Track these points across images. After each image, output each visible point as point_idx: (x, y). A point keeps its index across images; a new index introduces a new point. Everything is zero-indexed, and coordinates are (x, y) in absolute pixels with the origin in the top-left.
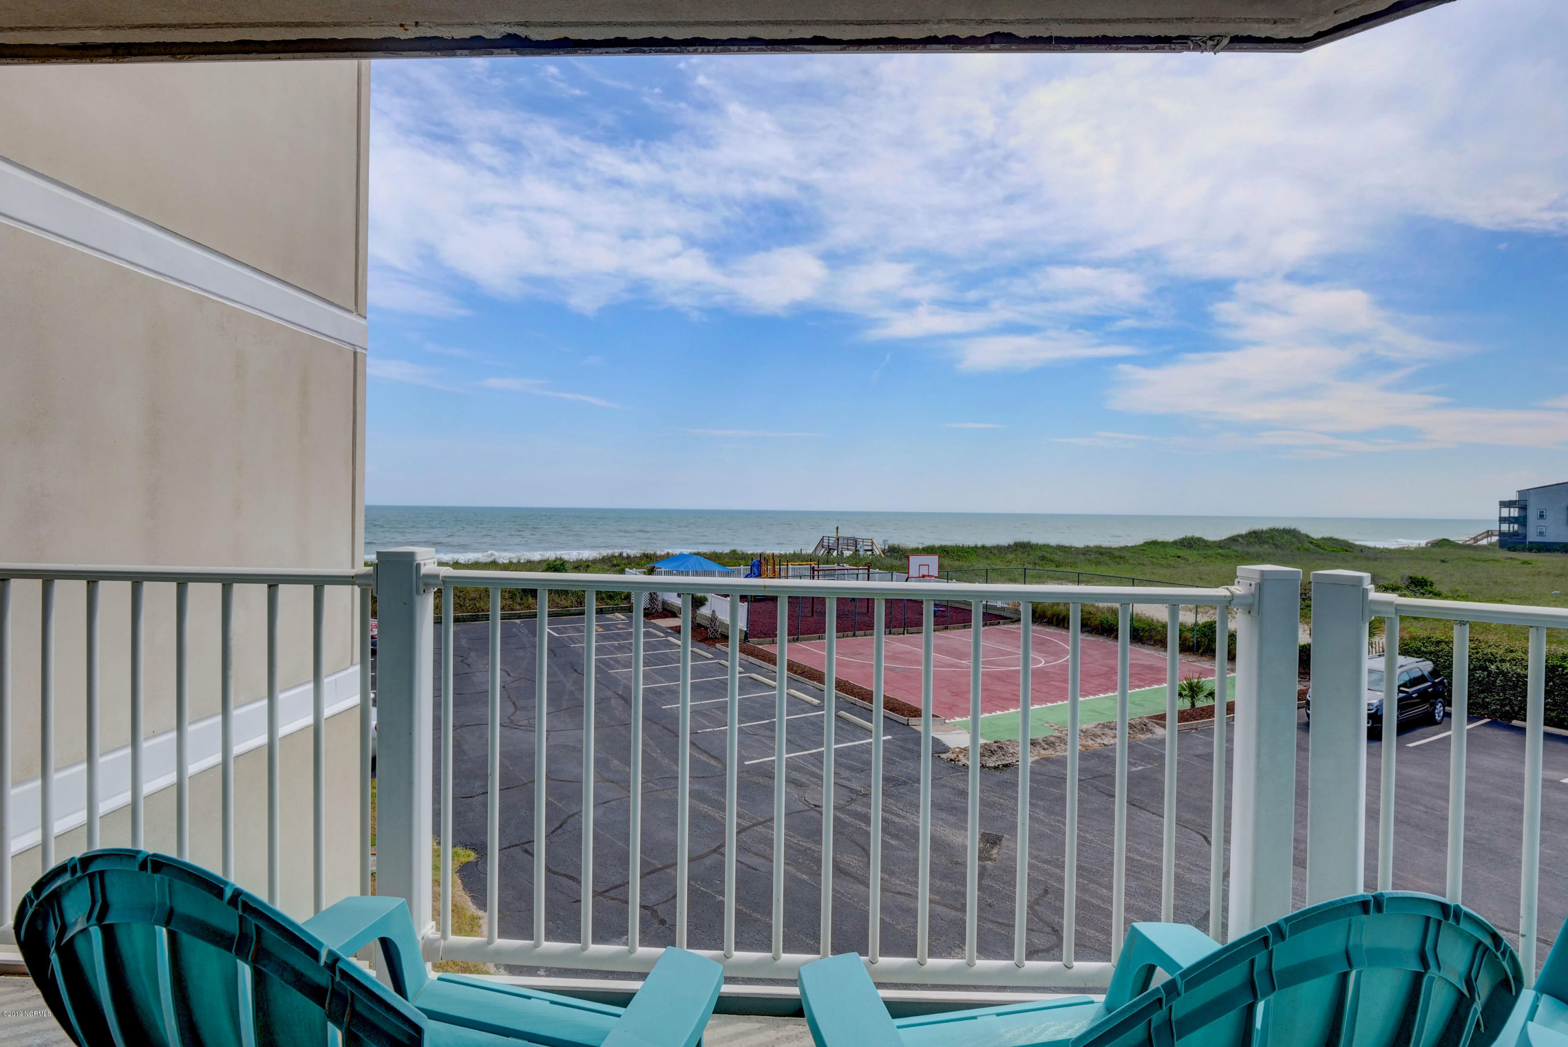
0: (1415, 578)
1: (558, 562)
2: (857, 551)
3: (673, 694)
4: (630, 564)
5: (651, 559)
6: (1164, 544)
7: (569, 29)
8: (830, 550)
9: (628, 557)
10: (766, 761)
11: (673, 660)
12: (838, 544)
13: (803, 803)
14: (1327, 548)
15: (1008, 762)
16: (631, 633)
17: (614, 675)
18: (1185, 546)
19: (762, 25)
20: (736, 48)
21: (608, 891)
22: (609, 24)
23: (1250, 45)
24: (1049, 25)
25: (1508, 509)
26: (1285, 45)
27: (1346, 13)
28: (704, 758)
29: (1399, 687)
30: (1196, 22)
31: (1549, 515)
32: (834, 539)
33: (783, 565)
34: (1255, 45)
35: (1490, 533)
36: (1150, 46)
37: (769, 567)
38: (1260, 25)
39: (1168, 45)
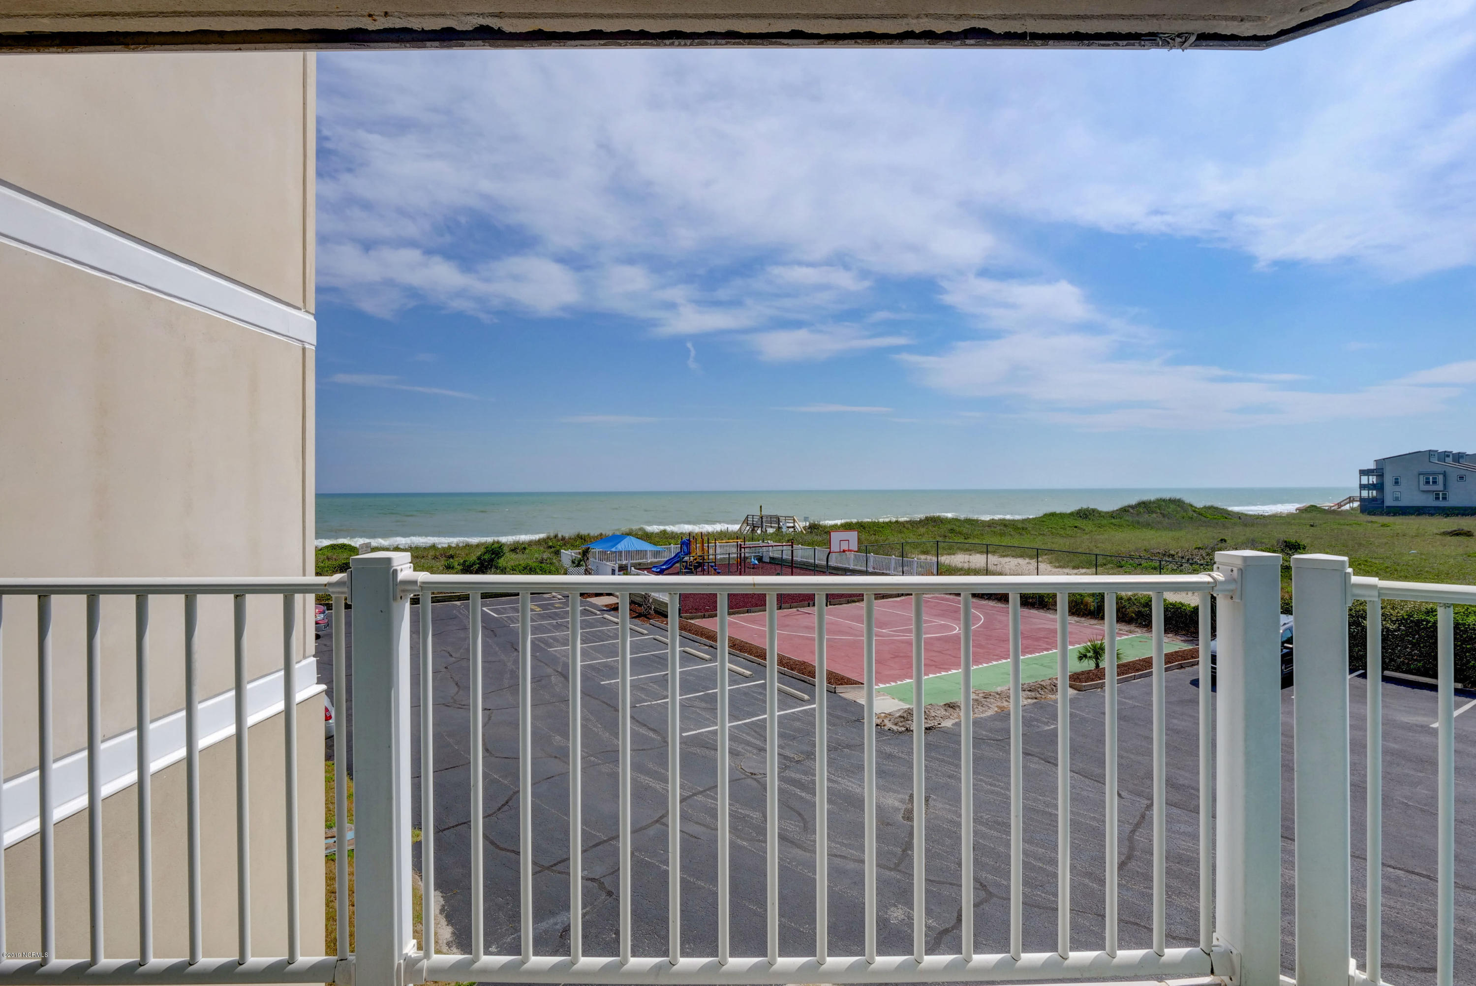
0: (1289, 543)
1: (496, 545)
2: (779, 528)
3: (612, 671)
4: (565, 545)
5: (585, 540)
6: (1062, 516)
7: (545, 20)
8: (754, 528)
9: (563, 539)
10: (703, 732)
11: (609, 636)
12: (762, 522)
13: (739, 771)
14: (1208, 516)
15: (931, 725)
16: (567, 612)
17: (554, 653)
18: (1081, 517)
19: (741, 18)
20: (713, 41)
21: (555, 865)
22: (586, 16)
23: (1216, 43)
24: (1025, 20)
25: (1367, 477)
26: (1250, 43)
27: (1311, 11)
28: (643, 731)
29: (1283, 643)
30: (1167, 19)
31: (1403, 481)
32: (758, 517)
33: (711, 543)
34: (1220, 43)
35: (1352, 499)
36: (1120, 42)
37: (698, 545)
38: (1228, 22)
39: (1138, 42)
